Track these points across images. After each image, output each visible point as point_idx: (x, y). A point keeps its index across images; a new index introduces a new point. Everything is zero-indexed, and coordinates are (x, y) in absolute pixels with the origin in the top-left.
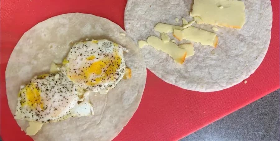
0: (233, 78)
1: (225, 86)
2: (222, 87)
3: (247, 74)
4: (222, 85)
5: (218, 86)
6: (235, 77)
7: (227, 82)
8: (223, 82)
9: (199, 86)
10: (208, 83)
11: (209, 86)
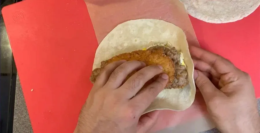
0: (230, 17)
1: (223, 20)
2: (221, 21)
3: (241, 17)
4: (222, 19)
5: (218, 20)
6: (232, 16)
7: (226, 18)
8: (222, 18)
9: (204, 16)
10: (211, 16)
11: (211, 18)
